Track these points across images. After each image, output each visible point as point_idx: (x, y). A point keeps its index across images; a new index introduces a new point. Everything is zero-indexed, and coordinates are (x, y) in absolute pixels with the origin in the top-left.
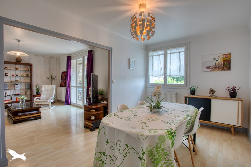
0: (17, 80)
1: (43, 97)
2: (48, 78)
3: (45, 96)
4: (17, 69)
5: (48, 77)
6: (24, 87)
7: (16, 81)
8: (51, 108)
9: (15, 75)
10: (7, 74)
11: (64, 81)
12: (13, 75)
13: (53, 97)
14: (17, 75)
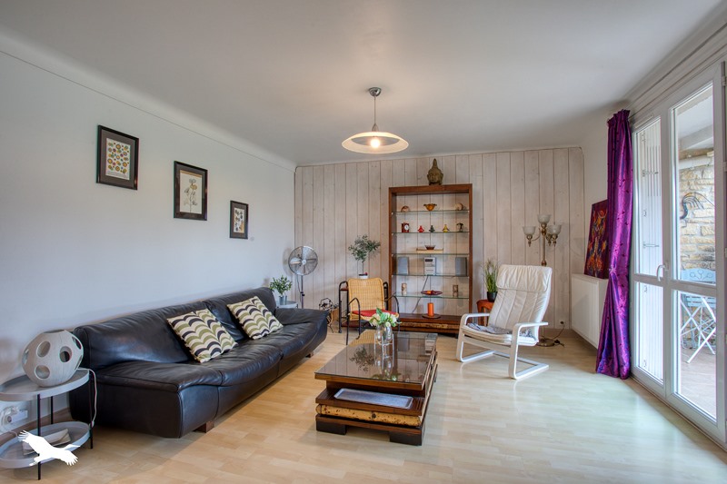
0: (432, 245)
1: (497, 314)
2: (530, 237)
3: (506, 311)
4: (430, 207)
5: (530, 231)
6: (453, 271)
7: (429, 248)
8: (519, 377)
9: (427, 229)
10: (406, 228)
11: (600, 246)
12: (421, 230)
13: (538, 323)
14: (432, 230)
